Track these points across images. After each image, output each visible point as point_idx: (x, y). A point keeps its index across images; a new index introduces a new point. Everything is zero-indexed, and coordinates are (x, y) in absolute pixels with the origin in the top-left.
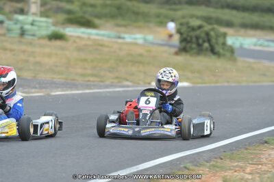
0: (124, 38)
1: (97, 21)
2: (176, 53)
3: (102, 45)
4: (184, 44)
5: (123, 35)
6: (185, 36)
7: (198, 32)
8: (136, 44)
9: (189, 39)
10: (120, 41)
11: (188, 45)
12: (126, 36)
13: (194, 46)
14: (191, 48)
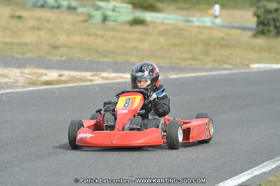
0: (192, 22)
1: (160, 5)
2: (254, 36)
3: (182, 30)
4: (261, 27)
5: (190, 19)
6: (262, 19)
7: (275, 15)
8: (204, 27)
9: (266, 22)
10: (189, 24)
11: (266, 28)
12: (195, 19)
13: (272, 28)
14: (269, 31)
